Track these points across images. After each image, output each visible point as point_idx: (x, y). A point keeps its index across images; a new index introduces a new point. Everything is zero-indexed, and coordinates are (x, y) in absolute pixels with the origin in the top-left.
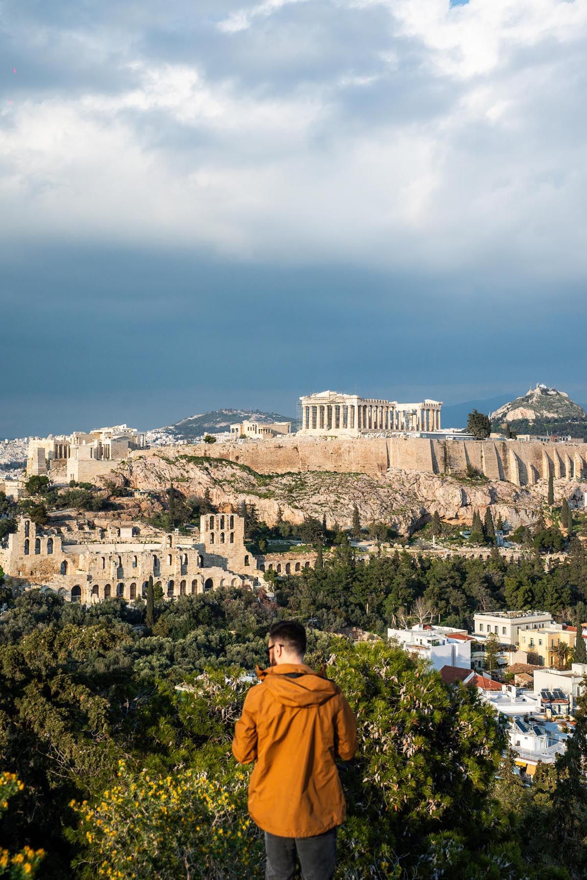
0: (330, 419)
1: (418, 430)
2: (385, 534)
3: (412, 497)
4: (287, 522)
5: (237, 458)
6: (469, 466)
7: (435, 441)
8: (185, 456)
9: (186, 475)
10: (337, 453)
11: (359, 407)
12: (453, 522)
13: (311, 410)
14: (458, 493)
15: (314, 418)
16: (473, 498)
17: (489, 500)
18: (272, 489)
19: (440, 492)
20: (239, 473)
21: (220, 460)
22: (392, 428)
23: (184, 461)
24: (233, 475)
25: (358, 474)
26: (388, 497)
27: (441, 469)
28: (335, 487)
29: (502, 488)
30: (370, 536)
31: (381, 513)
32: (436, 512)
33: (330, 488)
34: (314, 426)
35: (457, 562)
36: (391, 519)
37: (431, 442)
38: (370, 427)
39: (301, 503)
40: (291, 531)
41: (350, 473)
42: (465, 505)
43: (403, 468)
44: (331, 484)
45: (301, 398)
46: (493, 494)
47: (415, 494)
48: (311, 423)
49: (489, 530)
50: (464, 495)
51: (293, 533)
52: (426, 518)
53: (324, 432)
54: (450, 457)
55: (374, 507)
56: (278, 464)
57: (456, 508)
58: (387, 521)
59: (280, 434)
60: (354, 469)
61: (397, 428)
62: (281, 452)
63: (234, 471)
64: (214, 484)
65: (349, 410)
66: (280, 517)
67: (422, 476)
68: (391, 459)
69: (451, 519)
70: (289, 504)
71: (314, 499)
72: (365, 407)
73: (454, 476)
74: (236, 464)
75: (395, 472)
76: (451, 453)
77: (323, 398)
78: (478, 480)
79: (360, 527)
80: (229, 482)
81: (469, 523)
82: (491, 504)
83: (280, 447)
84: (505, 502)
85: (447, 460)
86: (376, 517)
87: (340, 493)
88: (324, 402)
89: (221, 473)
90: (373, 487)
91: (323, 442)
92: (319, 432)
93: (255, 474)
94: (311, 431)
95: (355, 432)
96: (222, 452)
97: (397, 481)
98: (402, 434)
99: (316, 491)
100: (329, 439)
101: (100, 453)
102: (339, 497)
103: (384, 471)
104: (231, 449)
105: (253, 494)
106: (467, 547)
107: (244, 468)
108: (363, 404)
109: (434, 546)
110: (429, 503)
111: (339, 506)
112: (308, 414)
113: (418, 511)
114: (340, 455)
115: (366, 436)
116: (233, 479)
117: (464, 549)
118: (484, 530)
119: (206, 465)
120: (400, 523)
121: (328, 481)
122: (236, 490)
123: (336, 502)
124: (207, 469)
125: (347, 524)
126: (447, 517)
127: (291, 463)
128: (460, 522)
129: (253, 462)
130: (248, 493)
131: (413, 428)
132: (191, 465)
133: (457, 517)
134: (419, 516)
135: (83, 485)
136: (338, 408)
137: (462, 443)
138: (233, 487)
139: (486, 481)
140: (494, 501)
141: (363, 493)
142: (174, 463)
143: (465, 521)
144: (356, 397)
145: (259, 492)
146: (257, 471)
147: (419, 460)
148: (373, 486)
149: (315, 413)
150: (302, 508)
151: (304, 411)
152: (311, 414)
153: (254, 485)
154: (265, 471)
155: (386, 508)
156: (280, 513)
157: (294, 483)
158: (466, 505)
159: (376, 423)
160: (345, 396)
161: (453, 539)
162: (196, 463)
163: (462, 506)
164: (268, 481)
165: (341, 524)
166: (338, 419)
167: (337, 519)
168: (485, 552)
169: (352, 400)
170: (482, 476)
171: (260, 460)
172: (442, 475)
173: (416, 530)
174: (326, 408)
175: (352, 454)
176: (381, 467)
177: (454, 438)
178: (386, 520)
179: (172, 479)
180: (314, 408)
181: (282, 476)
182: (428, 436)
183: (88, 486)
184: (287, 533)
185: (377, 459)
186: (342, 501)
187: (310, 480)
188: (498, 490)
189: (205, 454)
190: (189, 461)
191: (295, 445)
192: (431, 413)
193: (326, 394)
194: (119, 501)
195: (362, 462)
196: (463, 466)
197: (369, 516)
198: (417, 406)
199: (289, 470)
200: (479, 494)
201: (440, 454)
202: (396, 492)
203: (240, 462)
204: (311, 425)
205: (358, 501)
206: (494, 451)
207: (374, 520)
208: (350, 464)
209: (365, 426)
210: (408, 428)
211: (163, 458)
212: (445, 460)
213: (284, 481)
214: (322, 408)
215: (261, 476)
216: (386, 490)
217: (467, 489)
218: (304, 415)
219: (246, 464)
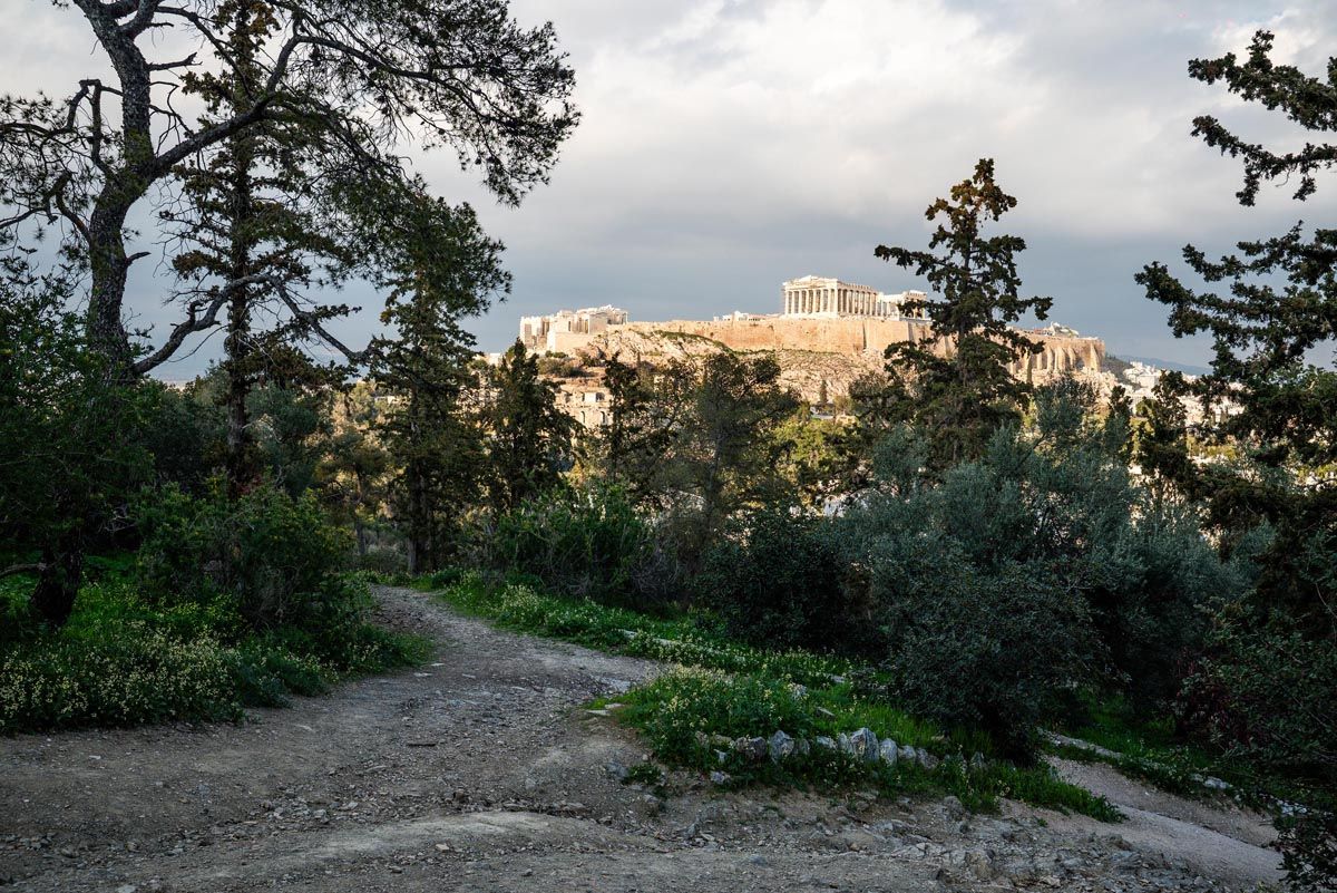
0: (811, 303)
5: (712, 334)
7: (914, 325)
8: (660, 332)
9: (660, 349)
10: (813, 332)
11: (839, 290)
13: (793, 295)
15: (797, 303)
20: (712, 349)
21: (694, 336)
22: (873, 314)
23: (659, 336)
24: (705, 350)
25: (833, 353)
28: (806, 364)
33: (802, 365)
37: (910, 326)
38: (850, 311)
41: (824, 353)
43: (879, 349)
44: (803, 361)
45: (784, 284)
48: (793, 307)
53: (806, 315)
56: (752, 341)
60: (829, 348)
62: (756, 330)
64: (687, 358)
65: (830, 294)
68: (867, 341)
72: (845, 291)
74: (711, 340)
75: (871, 352)
77: (805, 283)
83: (755, 326)
87: (812, 370)
88: (806, 286)
89: (694, 348)
90: (847, 367)
91: (802, 325)
92: (801, 316)
93: (728, 351)
94: (793, 316)
95: (835, 315)
96: (698, 329)
97: (873, 360)
99: (787, 367)
100: (809, 322)
101: (580, 328)
102: (810, 374)
103: (860, 352)
104: (706, 326)
107: (718, 344)
108: (844, 288)
111: (810, 381)
112: (790, 299)
114: (816, 335)
115: (845, 319)
119: (680, 340)
121: (802, 359)
123: (807, 378)
124: (680, 344)
125: (815, 397)
127: (766, 340)
129: (728, 339)
132: (666, 339)
135: (557, 355)
136: (819, 292)
141: (835, 370)
142: (648, 338)
144: (836, 280)
146: (731, 347)
148: (847, 365)
149: (797, 298)
151: (787, 296)
152: (793, 299)
154: (739, 348)
159: (856, 308)
160: (826, 280)
162: (670, 338)
165: (806, 395)
166: (819, 303)
169: (833, 284)
171: (734, 337)
174: (808, 293)
175: (828, 334)
176: (857, 348)
179: (646, 353)
180: (797, 293)
181: (756, 353)
183: (562, 356)
185: (853, 340)
186: (813, 377)
187: (784, 357)
189: (680, 330)
190: (664, 336)
191: (770, 323)
193: (807, 279)
194: (590, 370)
195: (838, 343)
199: (763, 347)
203: (715, 338)
204: (793, 310)
208: (825, 343)
209: (844, 309)
211: (638, 333)
214: (804, 293)
215: (734, 352)
216: (861, 369)
218: (787, 300)
219: (720, 340)
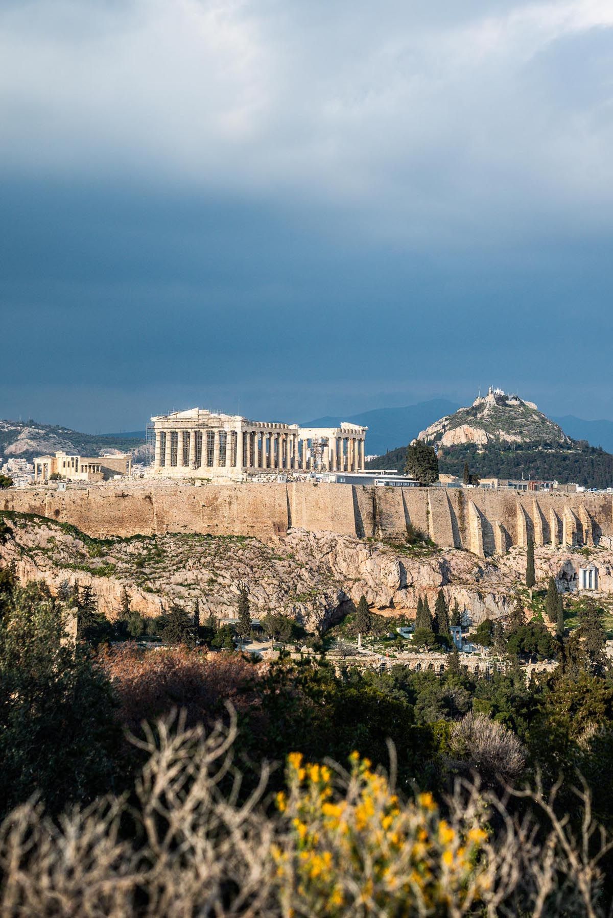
0: (198, 452)
1: (331, 469)
2: (289, 631)
3: (324, 573)
4: (137, 614)
5: (57, 512)
6: (409, 527)
7: (359, 488)
10: (212, 506)
11: (244, 434)
12: (386, 614)
13: (168, 437)
14: (394, 568)
15: (174, 450)
16: (415, 575)
17: (439, 579)
18: (112, 561)
19: (366, 567)
20: (60, 536)
21: (29, 516)
22: (292, 466)
24: (51, 540)
25: (244, 538)
26: (290, 573)
27: (368, 531)
28: (209, 559)
29: (457, 561)
30: (266, 635)
31: (279, 599)
32: (363, 598)
33: (203, 560)
34: (174, 463)
35: (400, 674)
36: (295, 609)
37: (354, 489)
38: (260, 465)
39: (158, 583)
40: (146, 626)
41: (231, 537)
42: (404, 586)
43: (311, 529)
44: (203, 554)
45: (154, 419)
46: (444, 569)
47: (329, 569)
48: (168, 457)
49: (442, 626)
50: (403, 572)
51: (149, 630)
52: (346, 607)
53: (188, 471)
54: (381, 513)
55: (269, 589)
56: (121, 522)
57: (391, 591)
58: (289, 610)
59: (119, 473)
60: (238, 529)
61: (300, 466)
62: (125, 503)
63: (52, 533)
64: (21, 554)
65: (229, 438)
66: (126, 606)
67: (341, 541)
68: (293, 516)
69: (383, 608)
70: (139, 585)
71: (178, 577)
72: (253, 434)
73: (387, 541)
74: (55, 522)
75: (299, 534)
76: (382, 506)
77: (188, 420)
78: (422, 547)
79: (249, 620)
80: (45, 551)
81: (411, 614)
82: (442, 585)
83: (124, 496)
84: (464, 583)
85: (377, 517)
86: (272, 605)
87: (218, 568)
88: (189, 425)
89: (31, 537)
90: (267, 559)
91: (190, 490)
92: (181, 471)
93: (85, 538)
94: (168, 470)
95: (238, 472)
96: (33, 503)
97: (303, 549)
98: (309, 475)
99: (181, 564)
100: (198, 483)
102: (216, 575)
103: (283, 534)
104: (48, 499)
105: (83, 569)
106: (411, 651)
107: (68, 528)
108: (250, 429)
109: (360, 649)
110: (350, 583)
111: (217, 587)
112: (163, 443)
113: (335, 596)
114: (216, 509)
115: (255, 479)
116: (50, 546)
117: (405, 655)
118: (435, 624)
119: (8, 523)
120: (308, 614)
121: (199, 549)
122: (56, 564)
123: (212, 581)
124: (8, 530)
125: (230, 615)
126: (378, 605)
127: (141, 520)
128: (396, 613)
129: (81, 519)
130: (75, 568)
131: (323, 467)
133: (392, 605)
134: (336, 603)
136: (211, 436)
137: (398, 490)
138: (50, 558)
139: (435, 549)
140: (446, 581)
141: (252, 568)
143: (404, 611)
144: (239, 418)
145: (91, 566)
146: (88, 533)
147: (335, 517)
148: (266, 557)
149: (174, 442)
150: (158, 591)
151: (158, 438)
152: (168, 444)
153: (83, 556)
154: (101, 533)
155: (286, 591)
156: (126, 599)
157: (145, 552)
158: (406, 587)
159: (268, 458)
160: (223, 417)
161: (387, 639)
163: (400, 588)
164: (105, 549)
165: (219, 616)
166: (210, 452)
167: (213, 608)
168: (437, 660)
169: (235, 424)
170: (429, 541)
171: (92, 515)
172: (369, 539)
173: (332, 625)
174: (192, 435)
175: (234, 507)
176: (278, 528)
177: (387, 484)
178: (287, 610)
180: (174, 434)
181: (128, 540)
182: (349, 480)
184: (139, 631)
185: (272, 516)
186: (220, 580)
187: (171, 547)
188: (453, 563)
189: (6, 506)
191: (148, 493)
192: (350, 443)
193: (192, 413)
195: (249, 520)
196: (400, 525)
197: (261, 603)
198: (329, 433)
199: (137, 531)
200: (425, 570)
201: (366, 508)
202: (302, 566)
203: (62, 519)
204: (167, 462)
205: (245, 581)
206: (446, 504)
207: (269, 610)
208: (231, 522)
209: (252, 464)
210: (316, 466)
212: (374, 517)
213: (130, 549)
214: (187, 435)
215: (95, 540)
216: (286, 563)
217: (408, 562)
218: (158, 444)
219: (71, 521)
